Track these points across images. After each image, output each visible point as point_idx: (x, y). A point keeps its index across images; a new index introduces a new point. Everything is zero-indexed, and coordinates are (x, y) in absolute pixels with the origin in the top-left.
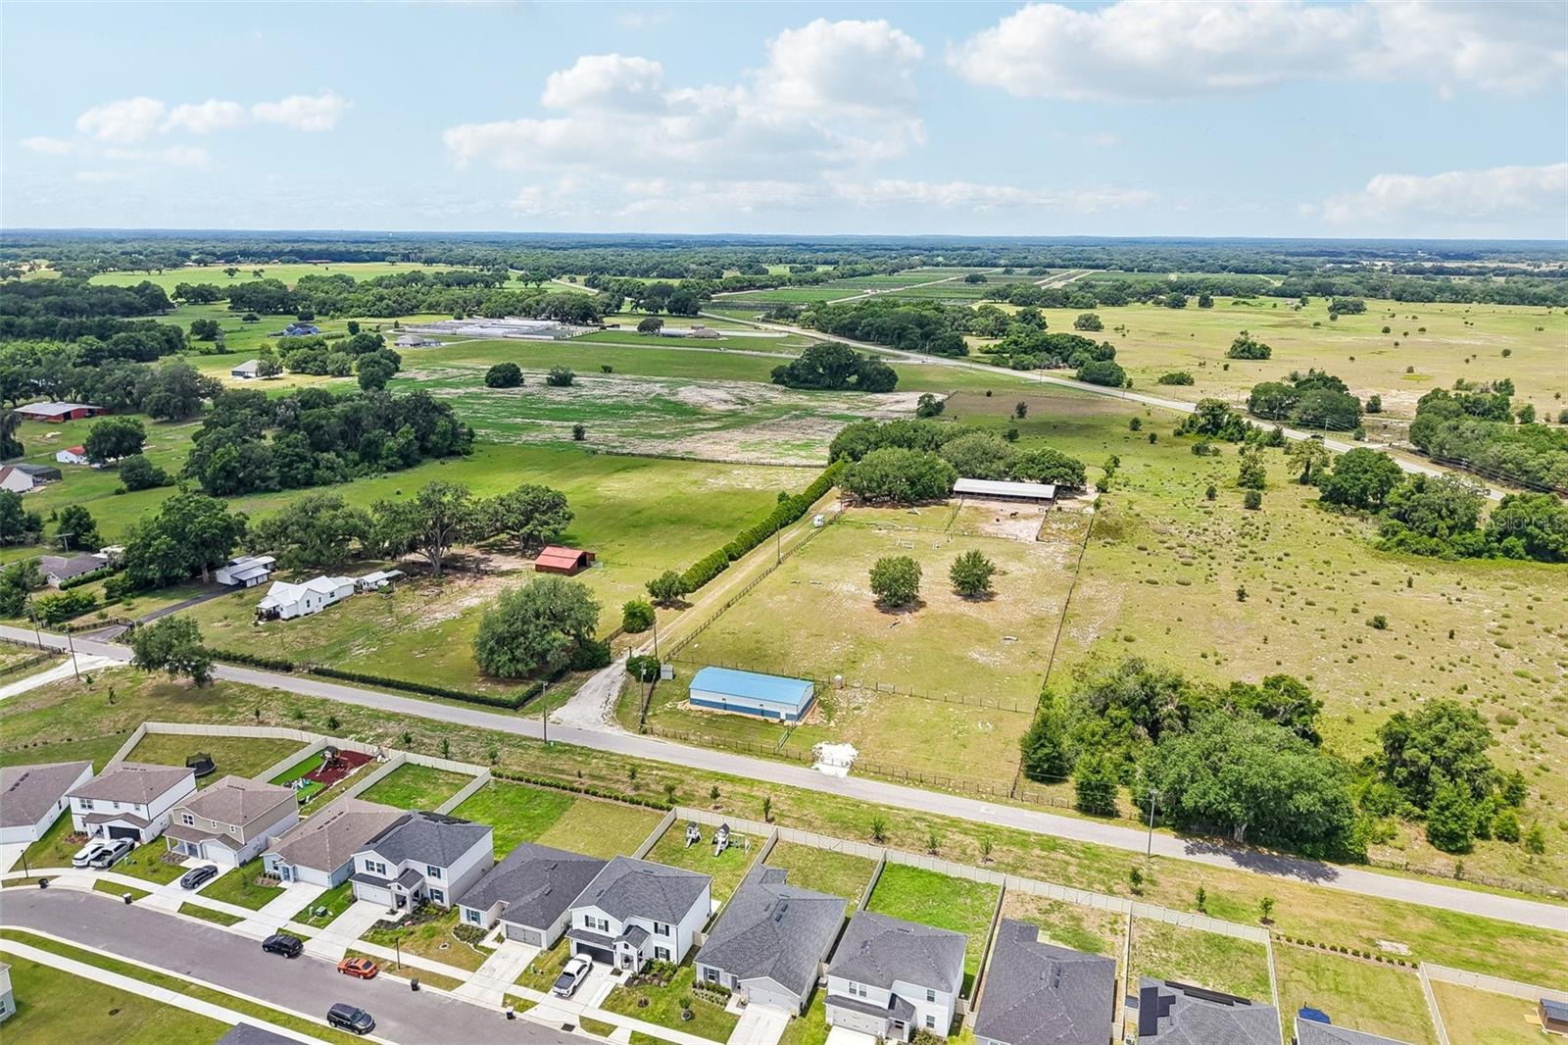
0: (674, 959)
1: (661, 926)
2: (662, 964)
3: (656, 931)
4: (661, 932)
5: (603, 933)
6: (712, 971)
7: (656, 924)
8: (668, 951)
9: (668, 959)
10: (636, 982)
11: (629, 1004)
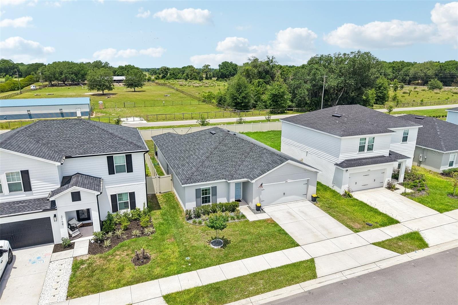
0: (141, 203)
1: (120, 160)
2: (126, 215)
3: (111, 171)
4: (120, 170)
5: (22, 196)
6: (205, 191)
7: (110, 160)
8: (132, 195)
9: (133, 206)
10: (107, 243)
11: (121, 270)
